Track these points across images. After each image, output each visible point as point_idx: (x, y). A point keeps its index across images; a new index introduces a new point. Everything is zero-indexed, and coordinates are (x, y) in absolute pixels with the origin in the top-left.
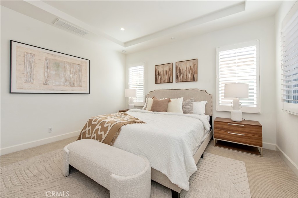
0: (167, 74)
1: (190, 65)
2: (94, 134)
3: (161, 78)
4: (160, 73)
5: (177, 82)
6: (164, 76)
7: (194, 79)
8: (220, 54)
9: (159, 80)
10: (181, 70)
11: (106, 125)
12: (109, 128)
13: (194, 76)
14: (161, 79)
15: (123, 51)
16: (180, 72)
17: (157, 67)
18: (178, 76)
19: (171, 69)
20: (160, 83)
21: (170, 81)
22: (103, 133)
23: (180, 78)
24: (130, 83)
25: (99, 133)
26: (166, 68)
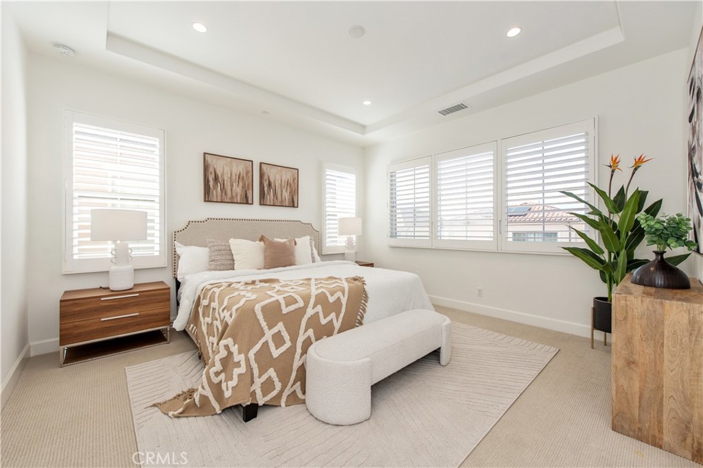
0: (241, 184)
1: (287, 176)
2: (305, 331)
3: (223, 189)
4: (220, 175)
5: (262, 203)
6: (232, 186)
7: (293, 204)
8: (327, 173)
9: (216, 193)
10: (272, 181)
11: (332, 299)
12: (344, 301)
13: (293, 198)
14: (222, 192)
15: (57, 45)
16: (270, 184)
17: (209, 158)
18: (266, 192)
19: (250, 174)
20: (222, 202)
21: (246, 201)
22: (333, 315)
23: (270, 197)
24: (75, 186)
25: (324, 321)
26: (239, 169)
